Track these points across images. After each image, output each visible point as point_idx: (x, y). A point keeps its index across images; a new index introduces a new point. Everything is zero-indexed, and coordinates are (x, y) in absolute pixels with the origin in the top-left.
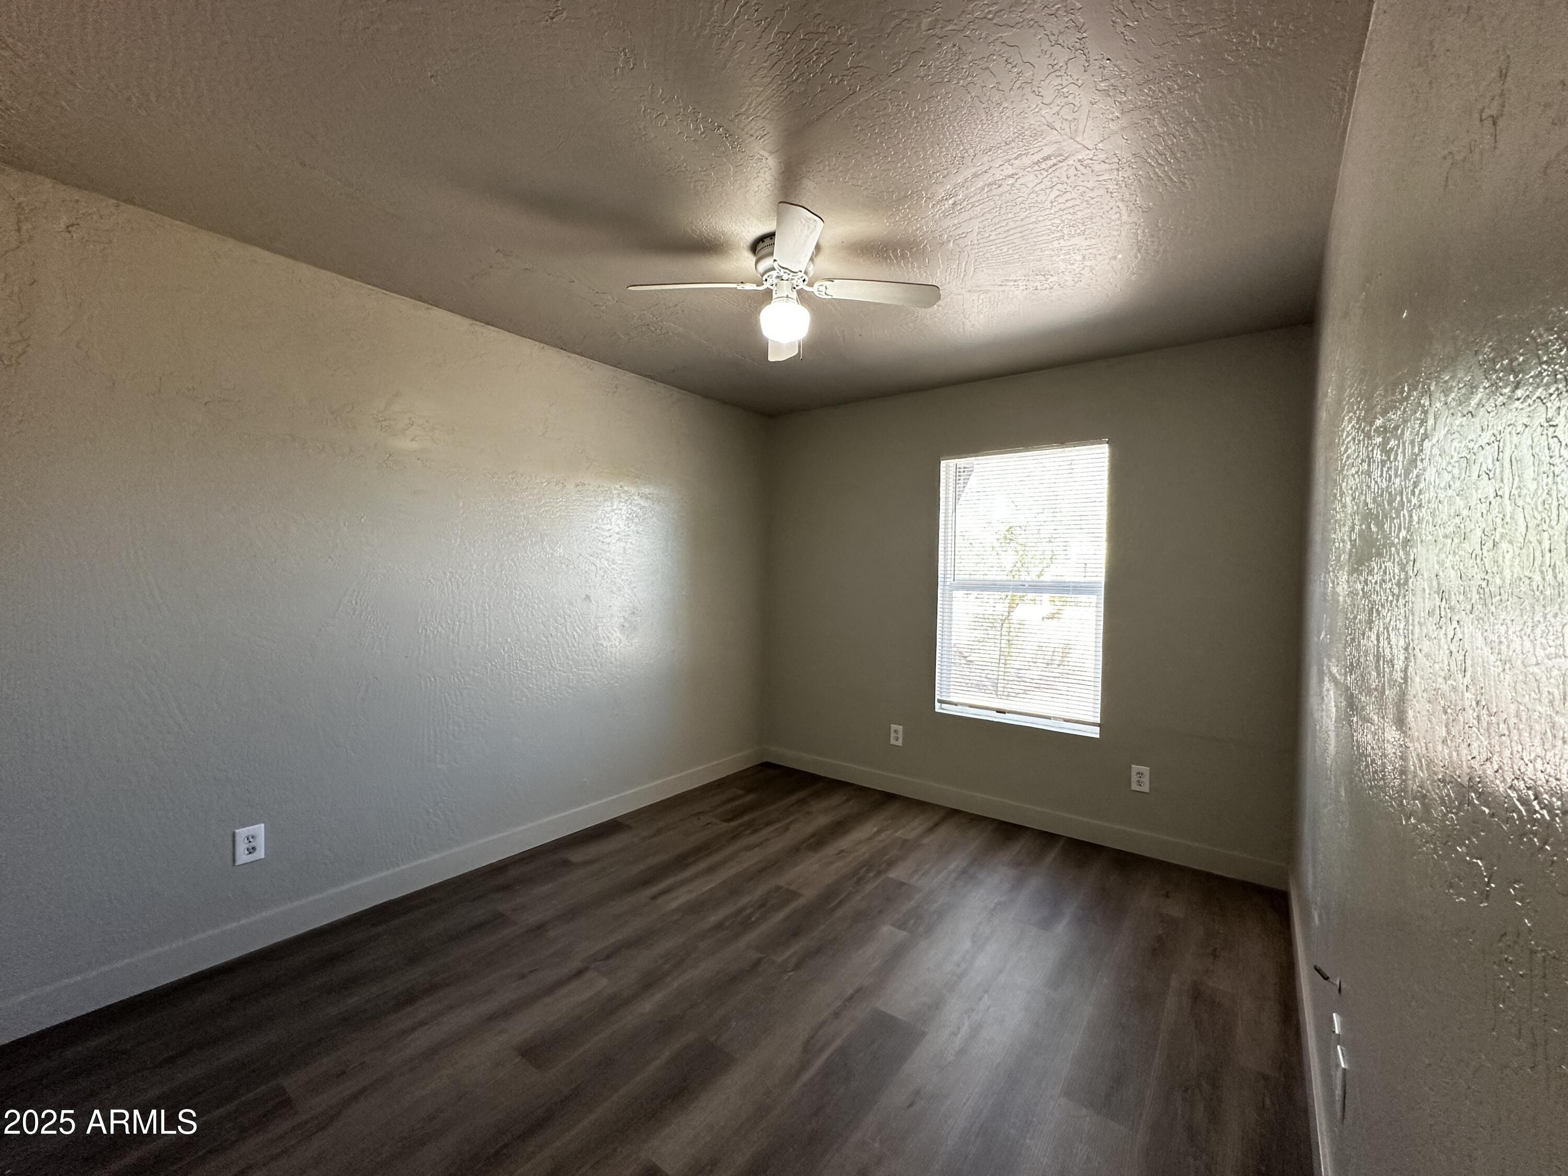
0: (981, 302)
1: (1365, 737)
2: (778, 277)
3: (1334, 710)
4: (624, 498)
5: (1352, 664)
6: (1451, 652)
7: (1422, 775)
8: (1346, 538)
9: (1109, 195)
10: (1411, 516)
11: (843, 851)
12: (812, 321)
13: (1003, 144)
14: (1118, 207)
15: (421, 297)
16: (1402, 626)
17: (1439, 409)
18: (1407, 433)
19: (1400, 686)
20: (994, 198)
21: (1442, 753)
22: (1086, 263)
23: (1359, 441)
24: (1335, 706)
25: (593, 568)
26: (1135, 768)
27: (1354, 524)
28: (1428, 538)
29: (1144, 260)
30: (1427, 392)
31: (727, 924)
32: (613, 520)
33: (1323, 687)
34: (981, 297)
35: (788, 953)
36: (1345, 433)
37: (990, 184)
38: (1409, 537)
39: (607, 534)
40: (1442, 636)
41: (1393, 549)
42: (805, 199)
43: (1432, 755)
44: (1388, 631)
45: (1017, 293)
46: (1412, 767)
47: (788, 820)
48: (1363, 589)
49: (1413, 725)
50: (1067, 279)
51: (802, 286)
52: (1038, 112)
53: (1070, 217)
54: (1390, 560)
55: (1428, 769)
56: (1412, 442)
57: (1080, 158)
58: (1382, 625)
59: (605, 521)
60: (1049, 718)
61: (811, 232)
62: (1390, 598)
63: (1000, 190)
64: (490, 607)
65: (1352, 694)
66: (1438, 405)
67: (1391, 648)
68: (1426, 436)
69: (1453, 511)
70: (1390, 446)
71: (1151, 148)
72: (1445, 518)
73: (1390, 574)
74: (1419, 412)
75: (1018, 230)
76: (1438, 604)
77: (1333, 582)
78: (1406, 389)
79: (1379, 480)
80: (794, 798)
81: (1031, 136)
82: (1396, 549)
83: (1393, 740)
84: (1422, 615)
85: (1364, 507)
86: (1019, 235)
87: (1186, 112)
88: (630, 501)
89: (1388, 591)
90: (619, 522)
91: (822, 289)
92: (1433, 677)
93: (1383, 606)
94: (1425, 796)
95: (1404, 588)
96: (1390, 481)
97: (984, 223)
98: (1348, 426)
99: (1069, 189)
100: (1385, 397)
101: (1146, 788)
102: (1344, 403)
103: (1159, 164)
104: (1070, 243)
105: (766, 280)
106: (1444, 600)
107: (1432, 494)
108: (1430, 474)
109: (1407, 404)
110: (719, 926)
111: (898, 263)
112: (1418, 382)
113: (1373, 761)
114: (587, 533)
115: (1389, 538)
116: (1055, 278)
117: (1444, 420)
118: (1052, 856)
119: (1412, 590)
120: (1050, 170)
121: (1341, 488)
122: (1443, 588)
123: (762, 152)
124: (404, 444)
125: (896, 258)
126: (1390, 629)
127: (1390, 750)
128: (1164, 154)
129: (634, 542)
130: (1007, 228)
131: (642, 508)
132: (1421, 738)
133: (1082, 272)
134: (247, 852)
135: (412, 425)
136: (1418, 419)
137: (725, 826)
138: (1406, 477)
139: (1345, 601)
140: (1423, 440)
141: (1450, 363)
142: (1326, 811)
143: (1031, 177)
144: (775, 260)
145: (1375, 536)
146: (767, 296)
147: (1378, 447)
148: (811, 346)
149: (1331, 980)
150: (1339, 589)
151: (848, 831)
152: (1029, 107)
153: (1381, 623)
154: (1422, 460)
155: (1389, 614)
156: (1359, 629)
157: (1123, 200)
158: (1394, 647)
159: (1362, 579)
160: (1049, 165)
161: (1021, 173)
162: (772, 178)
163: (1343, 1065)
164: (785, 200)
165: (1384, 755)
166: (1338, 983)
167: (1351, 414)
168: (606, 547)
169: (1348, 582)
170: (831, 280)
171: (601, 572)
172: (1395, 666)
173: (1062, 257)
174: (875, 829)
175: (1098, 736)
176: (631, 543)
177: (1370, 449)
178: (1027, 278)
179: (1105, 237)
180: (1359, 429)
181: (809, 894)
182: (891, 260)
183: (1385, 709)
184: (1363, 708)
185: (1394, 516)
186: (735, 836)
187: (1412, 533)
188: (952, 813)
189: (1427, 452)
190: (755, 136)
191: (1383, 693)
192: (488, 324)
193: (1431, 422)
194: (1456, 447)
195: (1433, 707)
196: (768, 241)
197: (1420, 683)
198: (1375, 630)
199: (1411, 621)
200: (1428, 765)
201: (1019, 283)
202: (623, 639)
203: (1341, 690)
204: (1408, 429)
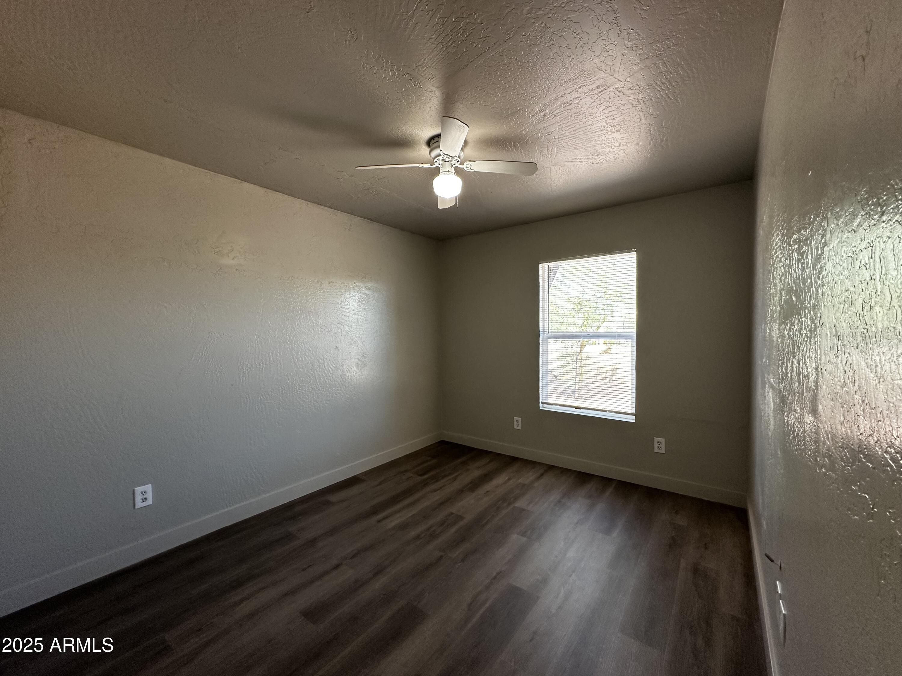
0: (560, 171)
1: (793, 419)
2: (443, 160)
3: (772, 404)
4: (356, 290)
5: (782, 377)
6: (845, 371)
7: (829, 443)
8: (777, 304)
9: (634, 108)
10: (817, 291)
11: (488, 491)
12: (463, 186)
13: (572, 80)
14: (639, 115)
15: (236, 176)
16: (814, 356)
17: (833, 228)
18: (814, 243)
19: (813, 390)
20: (567, 111)
21: (841, 430)
22: (622, 148)
23: (784, 247)
24: (773, 402)
25: (340, 330)
26: (656, 439)
27: (782, 296)
28: (828, 304)
29: (655, 145)
30: (825, 218)
31: (422, 536)
32: (351, 303)
33: (765, 391)
34: (561, 168)
35: (457, 553)
36: (775, 243)
37: (565, 103)
38: (816, 303)
39: (347, 311)
40: (839, 362)
41: (807, 310)
42: (457, 114)
43: (834, 431)
44: (805, 359)
45: (581, 166)
46: (822, 438)
47: (456, 474)
48: (788, 334)
49: (822, 414)
50: (610, 157)
51: (457, 165)
52: (592, 60)
53: (611, 121)
54: (805, 317)
55: (832, 440)
56: (817, 248)
57: (617, 87)
58: (801, 355)
59: (346, 303)
60: (606, 411)
61: (462, 133)
62: (806, 339)
63: (571, 107)
64: (280, 355)
65: (783, 395)
66: (833, 226)
67: (807, 368)
68: (825, 244)
69: (844, 288)
70: (803, 250)
71: (658, 80)
72: (839, 292)
73: (805, 325)
74: (821, 230)
75: (582, 129)
76: (836, 343)
77: (770, 330)
78: (812, 217)
79: (797, 270)
80: (460, 460)
81: (588, 75)
82: (809, 310)
83: (810, 422)
84: (826, 349)
85: (788, 285)
86: (583, 132)
87: (678, 59)
88: (360, 291)
89: (804, 335)
90: (354, 304)
91: (469, 166)
92: (834, 386)
93: (801, 344)
94: (831, 456)
95: (814, 334)
96: (803, 270)
97: (562, 126)
98: (777, 239)
99: (611, 105)
100: (799, 222)
101: (663, 451)
102: (774, 225)
103: (662, 89)
104: (611, 136)
105: (436, 162)
106: (840, 341)
107: (830, 279)
108: (829, 267)
109: (813, 225)
110: (418, 537)
111: (513, 150)
112: (820, 213)
113: (797, 434)
114: (336, 310)
115: (804, 304)
116: (603, 157)
117: (837, 234)
118: (610, 490)
119: (819, 334)
120: (600, 95)
121: (773, 274)
122: (839, 333)
123: (432, 88)
124: (227, 261)
125: (511, 147)
126: (806, 357)
127: (807, 428)
128: (665, 84)
129: (363, 315)
130: (575, 129)
131: (367, 295)
132: (827, 422)
133: (619, 153)
134: (141, 501)
135: (233, 250)
136: (820, 234)
137: (419, 479)
138: (814, 268)
139: (777, 341)
140: (824, 247)
141: (840, 201)
142: (768, 462)
143: (588, 99)
144: (441, 150)
145: (795, 303)
146: (436, 172)
147: (796, 251)
148: (463, 199)
149: (775, 561)
150: (773, 334)
151: (491, 479)
152: (586, 58)
153: (800, 354)
154: (823, 258)
155: (805, 349)
156: (786, 357)
157: (642, 111)
158: (809, 367)
159: (788, 328)
160: (599, 91)
161: (583, 96)
162: (437, 102)
163: (784, 612)
164: (445, 115)
165: (804, 431)
166: (779, 563)
167: (778, 232)
168: (347, 319)
169: (779, 329)
170: (474, 161)
171: (344, 333)
172: (810, 379)
173: (607, 144)
174: (507, 478)
175: (634, 421)
176: (361, 315)
177: (791, 252)
178: (587, 157)
179: (631, 132)
180: (783, 240)
181: (468, 518)
182: (508, 148)
183: (804, 404)
184: (790, 403)
185: (807, 291)
186: (425, 484)
187: (818, 301)
188: (551, 468)
189: (826, 253)
190: (428, 78)
191: (803, 394)
192: (275, 191)
193: (828, 236)
194: (845, 251)
195: (834, 404)
196: (436, 139)
197: (826, 389)
198: (797, 358)
199: (819, 353)
200: (832, 437)
201: (583, 160)
202: (358, 371)
203: (776, 393)
204: (814, 240)
